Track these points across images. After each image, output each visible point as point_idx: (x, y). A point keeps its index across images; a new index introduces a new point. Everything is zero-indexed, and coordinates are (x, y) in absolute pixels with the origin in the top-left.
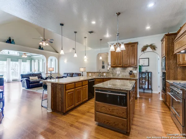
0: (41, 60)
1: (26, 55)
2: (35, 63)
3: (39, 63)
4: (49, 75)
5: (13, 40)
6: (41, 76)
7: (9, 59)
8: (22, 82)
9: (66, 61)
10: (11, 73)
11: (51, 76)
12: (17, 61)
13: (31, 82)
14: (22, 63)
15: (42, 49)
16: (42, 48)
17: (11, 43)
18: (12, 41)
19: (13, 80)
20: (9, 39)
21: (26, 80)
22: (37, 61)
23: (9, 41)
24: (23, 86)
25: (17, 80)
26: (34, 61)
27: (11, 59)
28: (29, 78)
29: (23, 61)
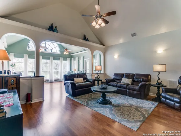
0: (82, 58)
1: (67, 52)
2: (75, 61)
3: (78, 61)
4: (96, 76)
5: (56, 27)
6: (86, 77)
7: (52, 58)
8: (66, 85)
9: (116, 56)
10: (53, 72)
11: (98, 77)
12: (59, 59)
13: (77, 87)
14: (63, 61)
15: (87, 40)
16: (87, 38)
17: (53, 31)
18: (54, 28)
19: (55, 80)
20: (52, 26)
21: (71, 83)
22: (77, 59)
23: (52, 28)
24: (67, 91)
25: (59, 80)
26: (74, 60)
27: (54, 58)
28: (73, 80)
29: (64, 60)
